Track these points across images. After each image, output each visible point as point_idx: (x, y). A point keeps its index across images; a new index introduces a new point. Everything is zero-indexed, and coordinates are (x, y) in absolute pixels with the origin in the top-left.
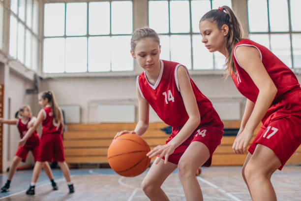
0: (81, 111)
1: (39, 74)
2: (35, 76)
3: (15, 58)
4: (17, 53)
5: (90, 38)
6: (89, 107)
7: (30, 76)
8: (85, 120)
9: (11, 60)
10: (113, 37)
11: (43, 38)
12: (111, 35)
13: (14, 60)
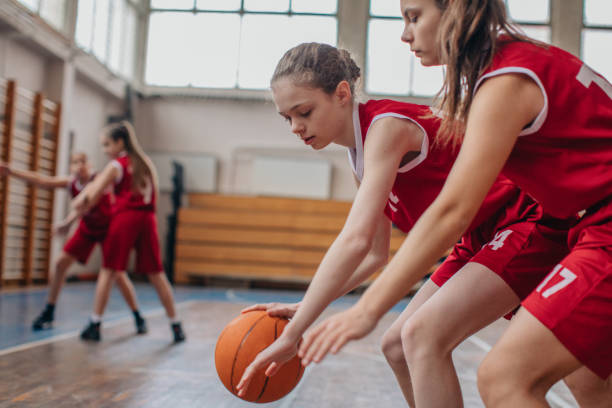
0: (219, 167)
1: (136, 87)
2: (128, 89)
3: (87, 50)
4: (93, 39)
5: (246, 17)
6: (236, 162)
7: (118, 89)
8: (226, 187)
9: (78, 52)
11: (149, 10)
12: (289, 13)
13: (85, 53)
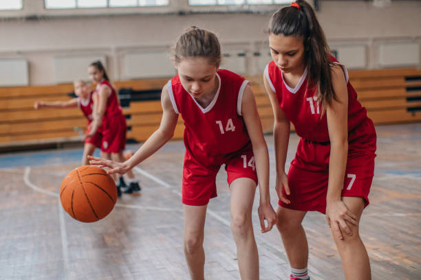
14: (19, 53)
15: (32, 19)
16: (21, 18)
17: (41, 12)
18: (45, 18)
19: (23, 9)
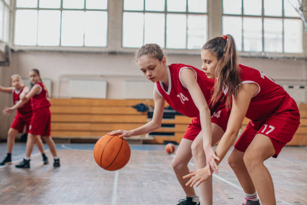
0: (52, 85)
1: (11, 46)
2: (7, 47)
5: (63, 11)
6: (60, 82)
7: (2, 48)
8: (56, 95)
10: (87, 12)
11: (16, 8)
12: (85, 10)
14: (102, 76)
15: (113, 53)
16: (105, 53)
17: (119, 49)
18: (121, 54)
19: (107, 46)
